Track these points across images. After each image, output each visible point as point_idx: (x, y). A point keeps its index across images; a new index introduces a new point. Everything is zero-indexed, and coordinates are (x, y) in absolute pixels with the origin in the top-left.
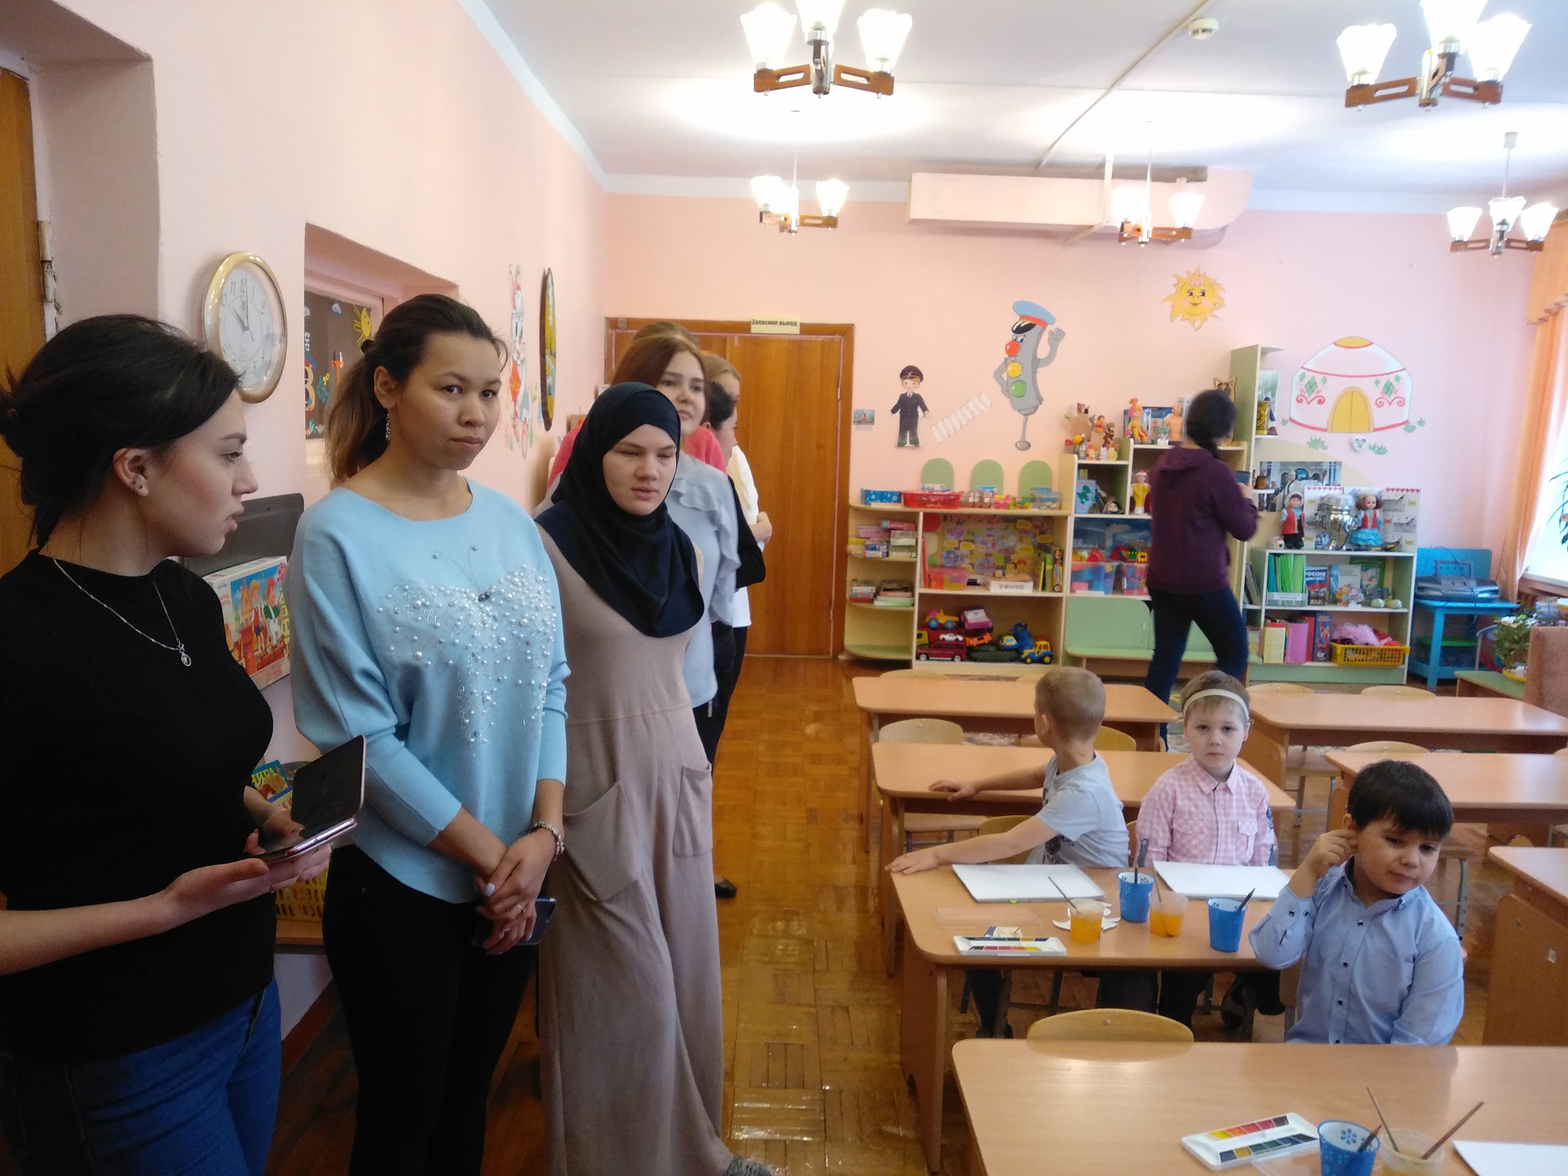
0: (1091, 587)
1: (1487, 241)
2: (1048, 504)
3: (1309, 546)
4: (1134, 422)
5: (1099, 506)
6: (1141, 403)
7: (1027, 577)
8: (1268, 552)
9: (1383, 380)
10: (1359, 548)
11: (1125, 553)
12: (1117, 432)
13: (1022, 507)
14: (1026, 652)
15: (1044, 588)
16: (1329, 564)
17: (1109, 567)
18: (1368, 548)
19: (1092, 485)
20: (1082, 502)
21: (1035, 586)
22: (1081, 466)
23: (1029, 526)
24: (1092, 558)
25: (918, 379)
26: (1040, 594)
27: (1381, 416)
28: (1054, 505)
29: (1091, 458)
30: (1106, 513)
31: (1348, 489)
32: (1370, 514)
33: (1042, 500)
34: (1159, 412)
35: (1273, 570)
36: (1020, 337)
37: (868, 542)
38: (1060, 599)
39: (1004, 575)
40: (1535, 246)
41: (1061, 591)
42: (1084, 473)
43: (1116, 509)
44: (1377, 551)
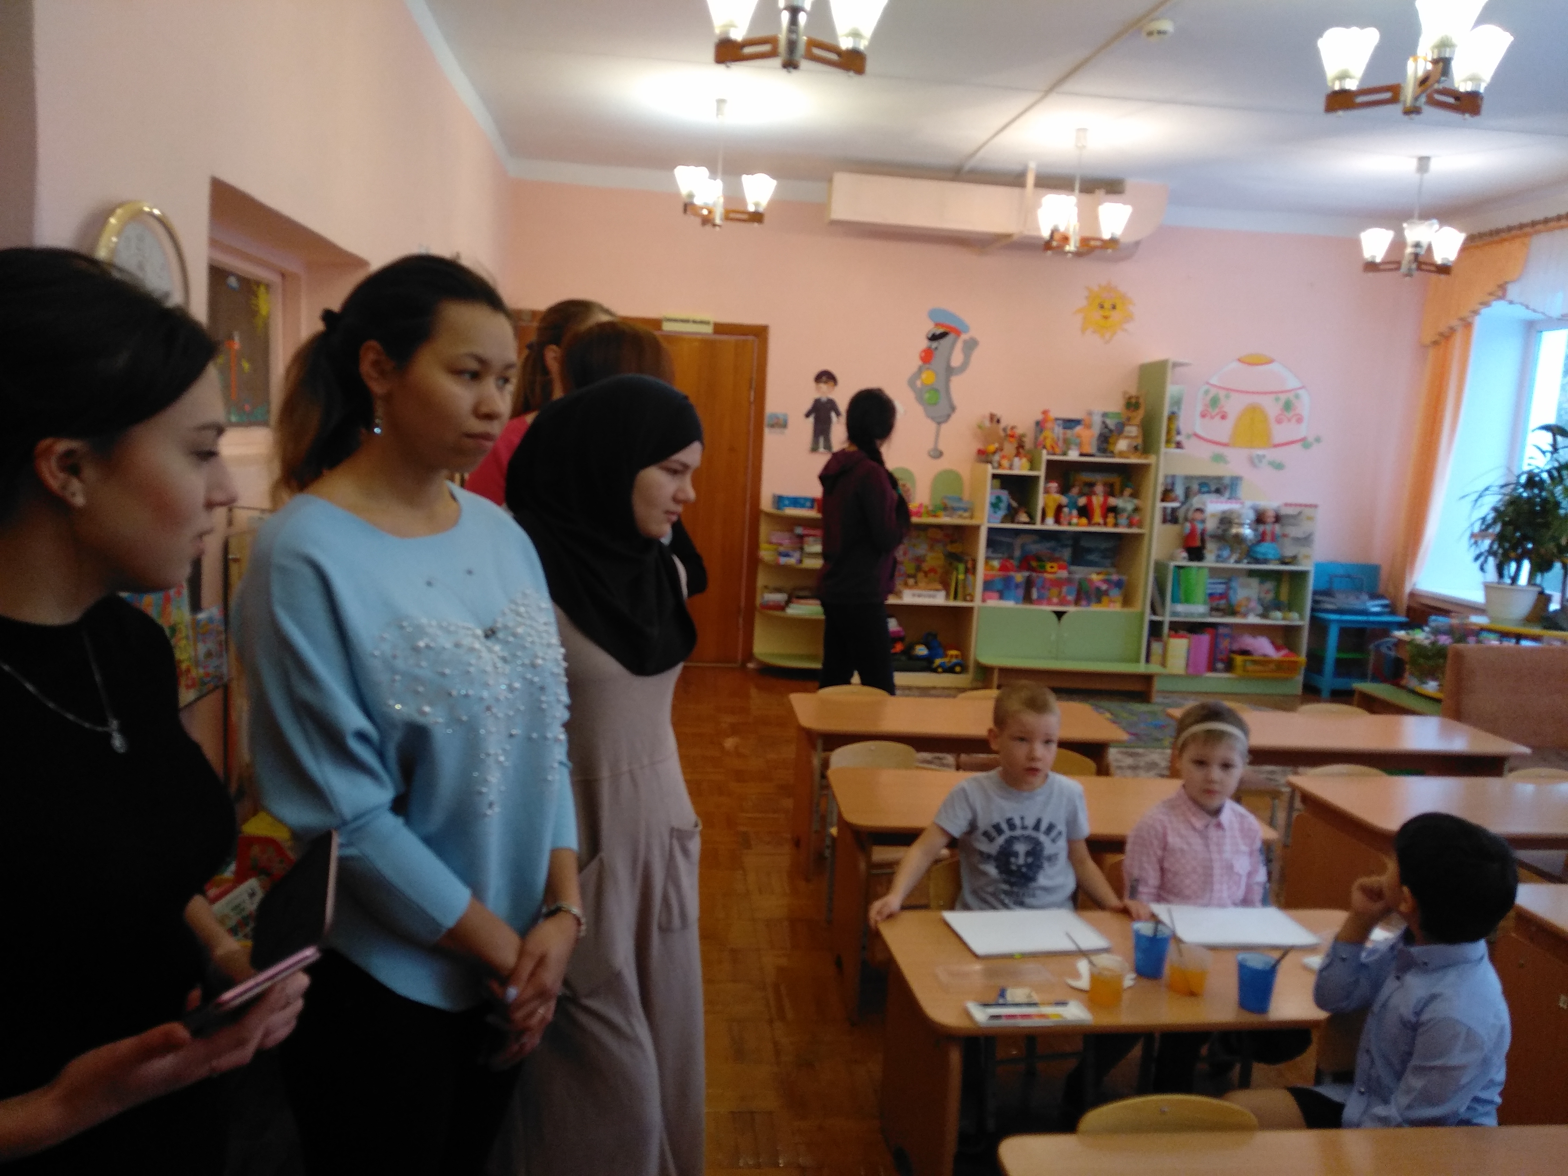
0: (1001, 597)
1: (1399, 263)
2: (960, 513)
3: (1210, 560)
4: (1047, 433)
5: (1011, 516)
6: (1053, 414)
7: (940, 587)
8: (1172, 564)
9: (1283, 397)
10: (1257, 561)
11: (1034, 564)
12: (1028, 443)
13: (935, 516)
14: (938, 661)
15: (955, 598)
16: (1228, 576)
17: (1019, 577)
18: (1265, 561)
19: (1005, 495)
20: (995, 512)
21: (947, 596)
22: (995, 476)
23: (940, 535)
24: (1003, 568)
25: (832, 383)
26: (952, 603)
27: (1281, 433)
28: (966, 514)
29: (1004, 468)
30: (1019, 523)
31: (1248, 503)
32: (1268, 528)
33: (954, 509)
34: (1070, 423)
35: (1177, 582)
36: (934, 344)
37: (781, 549)
38: (970, 610)
39: (916, 583)
40: (1444, 269)
41: (972, 601)
42: (997, 482)
43: (1026, 519)
44: (1275, 564)
